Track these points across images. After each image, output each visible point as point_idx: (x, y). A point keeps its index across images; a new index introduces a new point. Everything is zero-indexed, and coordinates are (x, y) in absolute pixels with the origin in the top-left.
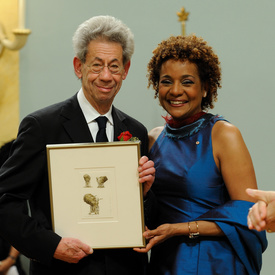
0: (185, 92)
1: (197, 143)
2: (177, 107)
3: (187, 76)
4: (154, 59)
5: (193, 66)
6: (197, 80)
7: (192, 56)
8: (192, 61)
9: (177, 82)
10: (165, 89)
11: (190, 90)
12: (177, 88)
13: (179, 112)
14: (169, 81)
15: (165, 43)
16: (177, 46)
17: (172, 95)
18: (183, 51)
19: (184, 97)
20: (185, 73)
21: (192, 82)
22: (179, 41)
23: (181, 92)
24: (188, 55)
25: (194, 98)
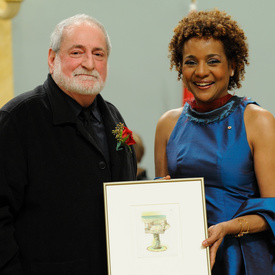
0: (211, 72)
1: (229, 128)
2: (203, 89)
3: (213, 55)
4: (176, 38)
5: (218, 44)
6: (224, 58)
7: (216, 33)
8: (216, 38)
9: (202, 62)
10: (189, 70)
11: (217, 70)
12: (202, 68)
13: (206, 95)
14: (193, 61)
15: (187, 21)
16: (199, 23)
17: (198, 76)
18: (207, 28)
19: (210, 78)
20: (210, 52)
21: (218, 61)
22: (202, 18)
23: (207, 73)
24: (212, 33)
25: (221, 79)
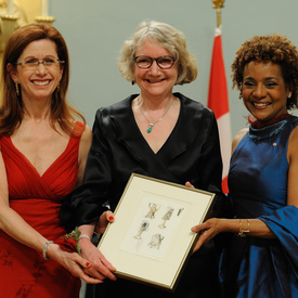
0: (268, 94)
1: (275, 144)
2: (261, 109)
3: (270, 78)
4: (238, 59)
5: (276, 68)
6: (281, 81)
7: (275, 58)
8: (274, 62)
9: (260, 85)
10: (248, 91)
11: (274, 92)
12: (260, 90)
13: (264, 114)
14: (252, 83)
15: (249, 43)
16: (260, 47)
17: (255, 97)
18: (265, 52)
19: (268, 99)
20: (268, 75)
21: (275, 84)
22: (262, 42)
23: (264, 94)
24: (271, 57)
25: (278, 100)
